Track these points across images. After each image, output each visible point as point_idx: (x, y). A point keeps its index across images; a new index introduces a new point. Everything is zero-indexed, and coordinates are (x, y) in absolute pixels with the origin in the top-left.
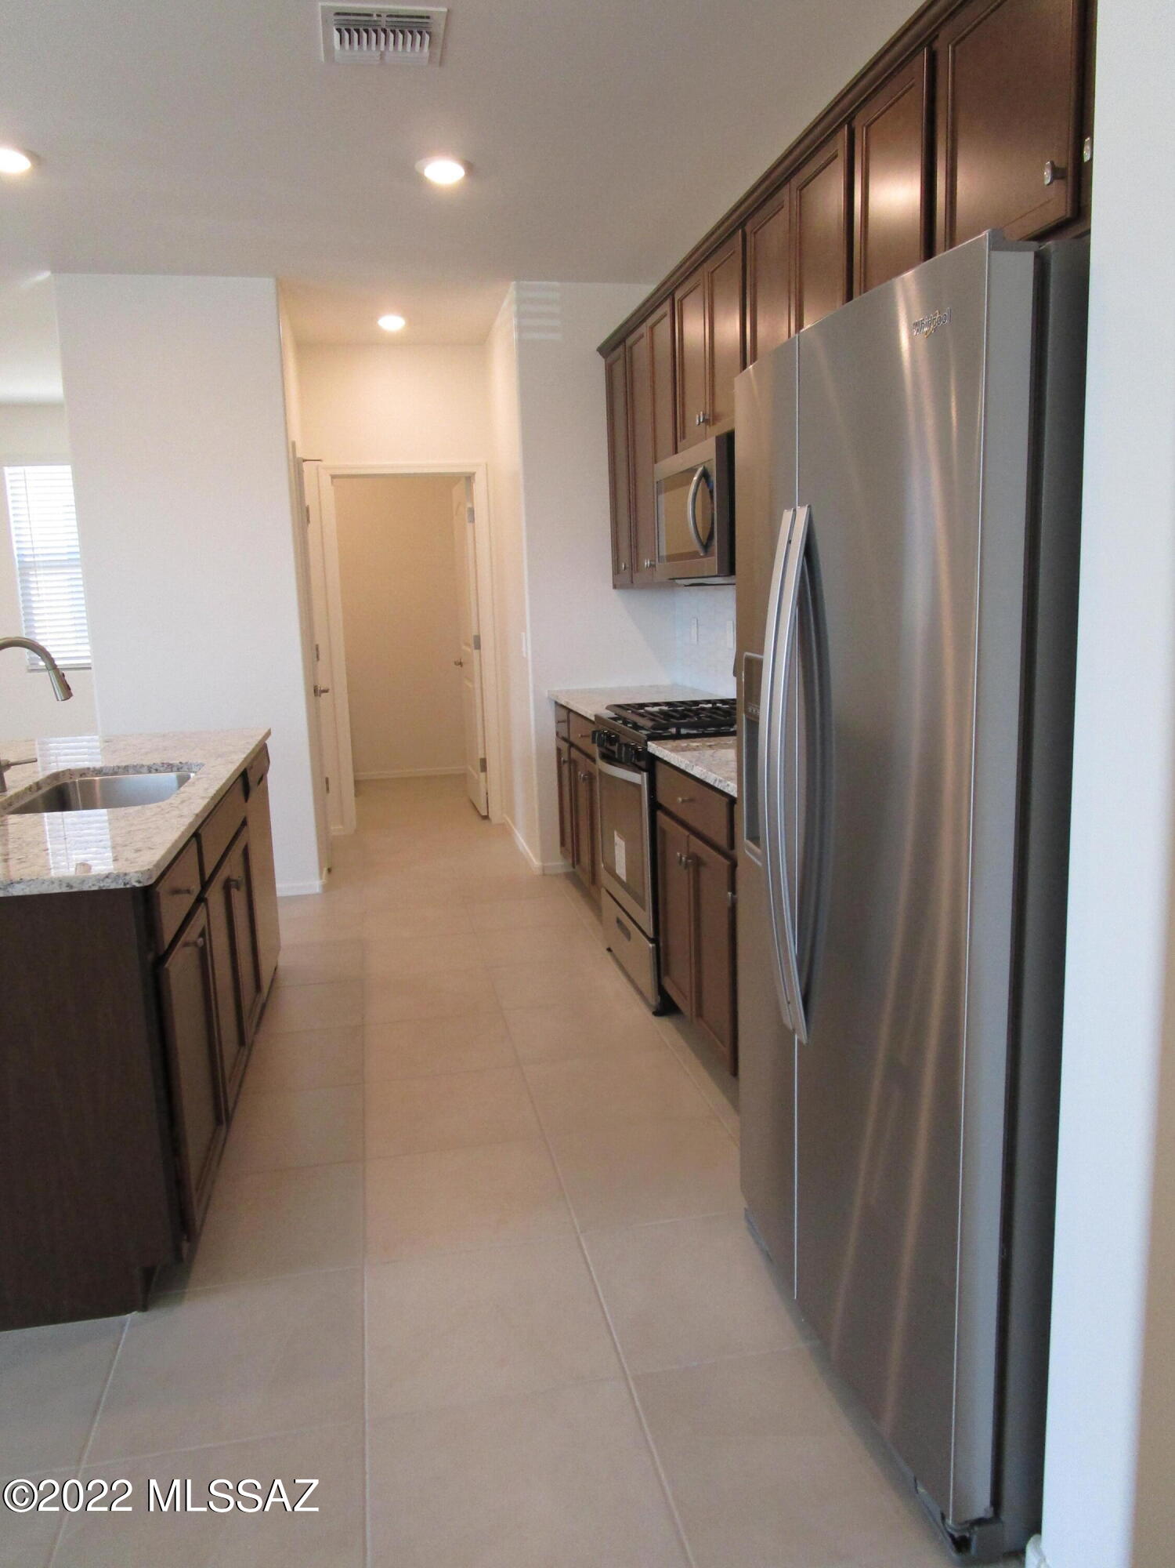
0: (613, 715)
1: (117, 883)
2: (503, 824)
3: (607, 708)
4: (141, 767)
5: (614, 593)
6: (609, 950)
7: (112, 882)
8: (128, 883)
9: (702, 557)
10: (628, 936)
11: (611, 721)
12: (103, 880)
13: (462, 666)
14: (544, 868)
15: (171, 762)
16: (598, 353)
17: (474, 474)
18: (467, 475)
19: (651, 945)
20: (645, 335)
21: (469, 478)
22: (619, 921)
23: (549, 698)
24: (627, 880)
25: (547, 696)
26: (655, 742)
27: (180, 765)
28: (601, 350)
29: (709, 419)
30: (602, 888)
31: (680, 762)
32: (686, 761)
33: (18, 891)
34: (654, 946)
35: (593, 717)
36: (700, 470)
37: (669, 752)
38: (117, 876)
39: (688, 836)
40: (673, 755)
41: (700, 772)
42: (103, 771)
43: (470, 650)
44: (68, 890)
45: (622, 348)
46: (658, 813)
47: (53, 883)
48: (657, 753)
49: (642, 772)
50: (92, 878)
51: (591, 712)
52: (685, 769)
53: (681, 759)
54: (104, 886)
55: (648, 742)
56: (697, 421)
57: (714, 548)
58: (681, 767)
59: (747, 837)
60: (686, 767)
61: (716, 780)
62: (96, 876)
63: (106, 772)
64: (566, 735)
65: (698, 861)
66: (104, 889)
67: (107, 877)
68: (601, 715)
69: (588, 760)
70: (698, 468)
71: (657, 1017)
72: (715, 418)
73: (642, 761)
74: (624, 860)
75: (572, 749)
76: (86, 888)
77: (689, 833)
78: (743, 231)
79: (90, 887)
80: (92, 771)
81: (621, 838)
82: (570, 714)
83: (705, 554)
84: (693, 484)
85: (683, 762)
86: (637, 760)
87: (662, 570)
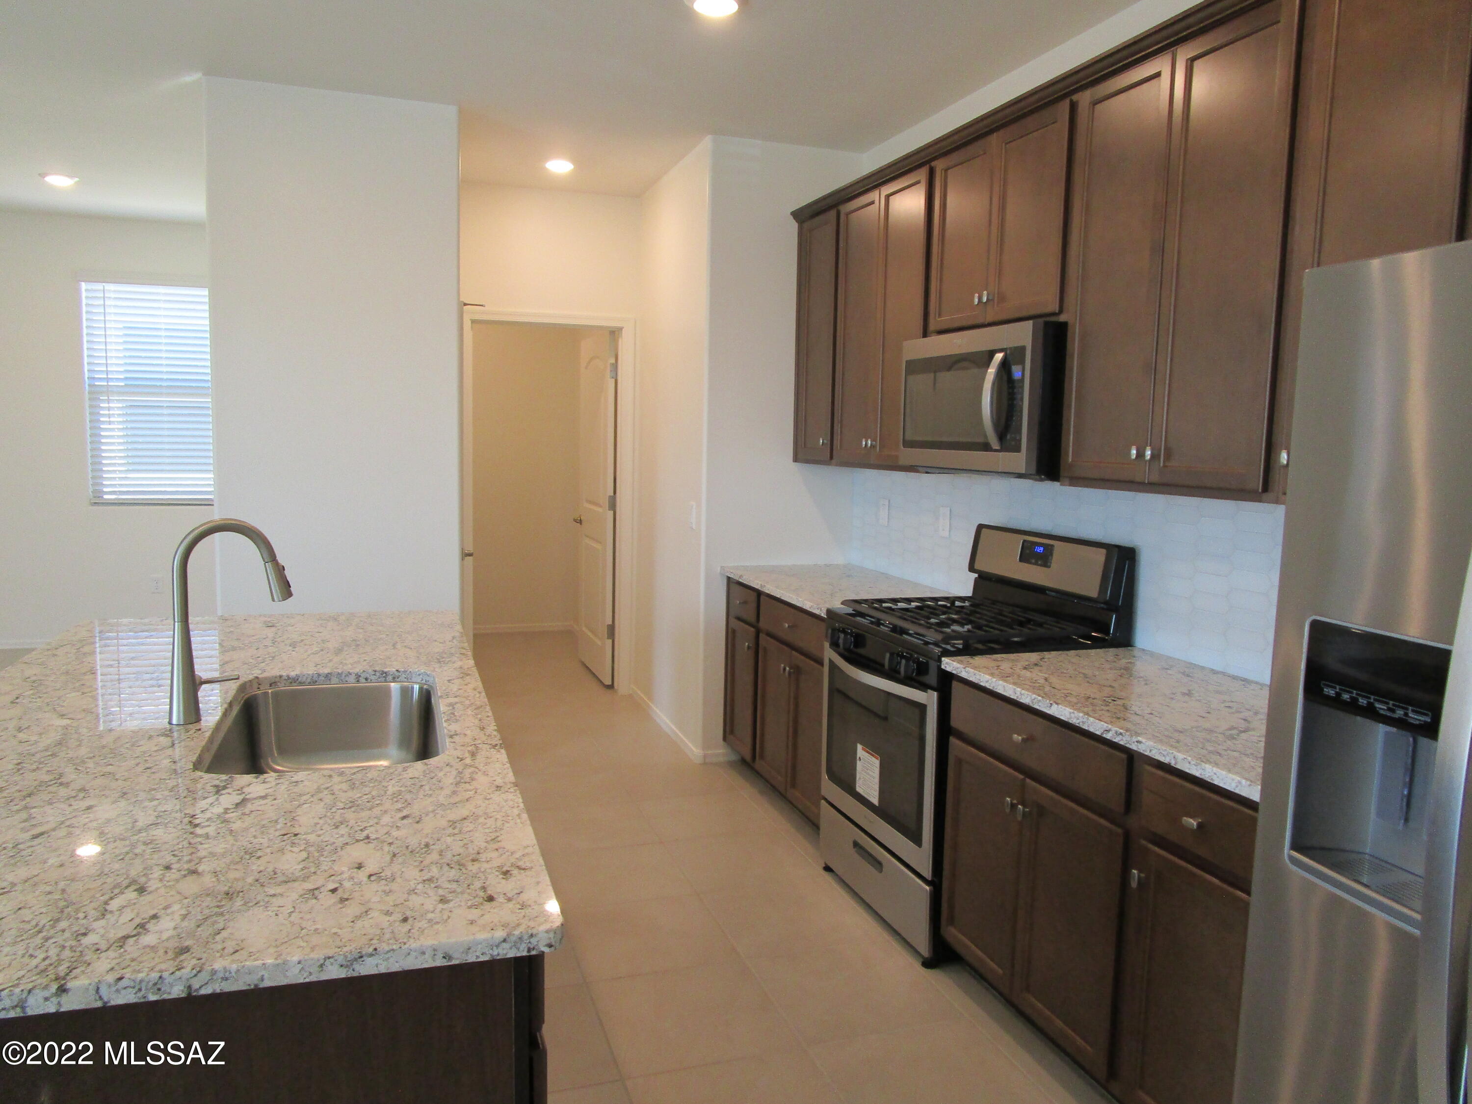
0: (850, 611)
2: (630, 696)
3: (842, 603)
5: (794, 465)
6: (828, 869)
7: (511, 948)
9: (996, 451)
10: (878, 864)
11: (845, 616)
12: (497, 946)
13: (581, 524)
14: (705, 756)
15: (386, 670)
16: (792, 217)
17: (621, 329)
18: (611, 330)
19: (928, 888)
20: (876, 202)
21: (614, 333)
22: (856, 844)
23: (721, 574)
24: (879, 804)
25: (719, 571)
26: (953, 658)
27: (397, 674)
28: (796, 215)
29: (993, 300)
30: (823, 801)
31: (1018, 693)
32: (1030, 694)
33: (368, 968)
34: (932, 887)
35: (821, 610)
36: (999, 356)
37: (990, 678)
38: (520, 938)
39: (1023, 780)
40: (1001, 682)
41: (1068, 715)
42: (299, 680)
43: (600, 510)
44: (445, 963)
45: (833, 213)
46: (953, 740)
47: (424, 953)
48: (964, 675)
49: (929, 691)
50: (481, 943)
51: (809, 603)
52: (1031, 705)
53: (1019, 689)
54: (498, 955)
55: (943, 659)
56: (976, 301)
57: (1020, 444)
58: (1021, 701)
59: (1295, 847)
60: (1033, 702)
61: (1108, 731)
62: (487, 940)
63: (303, 681)
64: (752, 618)
65: (1041, 811)
66: (498, 958)
67: (505, 941)
68: (838, 611)
69: (794, 652)
70: (991, 354)
71: (929, 970)
72: (1002, 298)
73: (932, 678)
74: (877, 780)
75: (761, 635)
76: (471, 959)
77: (1021, 777)
78: (1071, 101)
79: (478, 957)
80: (285, 680)
81: (873, 755)
82: (762, 598)
83: (1001, 448)
84: (992, 371)
85: (1026, 695)
86: (916, 675)
87: (908, 455)
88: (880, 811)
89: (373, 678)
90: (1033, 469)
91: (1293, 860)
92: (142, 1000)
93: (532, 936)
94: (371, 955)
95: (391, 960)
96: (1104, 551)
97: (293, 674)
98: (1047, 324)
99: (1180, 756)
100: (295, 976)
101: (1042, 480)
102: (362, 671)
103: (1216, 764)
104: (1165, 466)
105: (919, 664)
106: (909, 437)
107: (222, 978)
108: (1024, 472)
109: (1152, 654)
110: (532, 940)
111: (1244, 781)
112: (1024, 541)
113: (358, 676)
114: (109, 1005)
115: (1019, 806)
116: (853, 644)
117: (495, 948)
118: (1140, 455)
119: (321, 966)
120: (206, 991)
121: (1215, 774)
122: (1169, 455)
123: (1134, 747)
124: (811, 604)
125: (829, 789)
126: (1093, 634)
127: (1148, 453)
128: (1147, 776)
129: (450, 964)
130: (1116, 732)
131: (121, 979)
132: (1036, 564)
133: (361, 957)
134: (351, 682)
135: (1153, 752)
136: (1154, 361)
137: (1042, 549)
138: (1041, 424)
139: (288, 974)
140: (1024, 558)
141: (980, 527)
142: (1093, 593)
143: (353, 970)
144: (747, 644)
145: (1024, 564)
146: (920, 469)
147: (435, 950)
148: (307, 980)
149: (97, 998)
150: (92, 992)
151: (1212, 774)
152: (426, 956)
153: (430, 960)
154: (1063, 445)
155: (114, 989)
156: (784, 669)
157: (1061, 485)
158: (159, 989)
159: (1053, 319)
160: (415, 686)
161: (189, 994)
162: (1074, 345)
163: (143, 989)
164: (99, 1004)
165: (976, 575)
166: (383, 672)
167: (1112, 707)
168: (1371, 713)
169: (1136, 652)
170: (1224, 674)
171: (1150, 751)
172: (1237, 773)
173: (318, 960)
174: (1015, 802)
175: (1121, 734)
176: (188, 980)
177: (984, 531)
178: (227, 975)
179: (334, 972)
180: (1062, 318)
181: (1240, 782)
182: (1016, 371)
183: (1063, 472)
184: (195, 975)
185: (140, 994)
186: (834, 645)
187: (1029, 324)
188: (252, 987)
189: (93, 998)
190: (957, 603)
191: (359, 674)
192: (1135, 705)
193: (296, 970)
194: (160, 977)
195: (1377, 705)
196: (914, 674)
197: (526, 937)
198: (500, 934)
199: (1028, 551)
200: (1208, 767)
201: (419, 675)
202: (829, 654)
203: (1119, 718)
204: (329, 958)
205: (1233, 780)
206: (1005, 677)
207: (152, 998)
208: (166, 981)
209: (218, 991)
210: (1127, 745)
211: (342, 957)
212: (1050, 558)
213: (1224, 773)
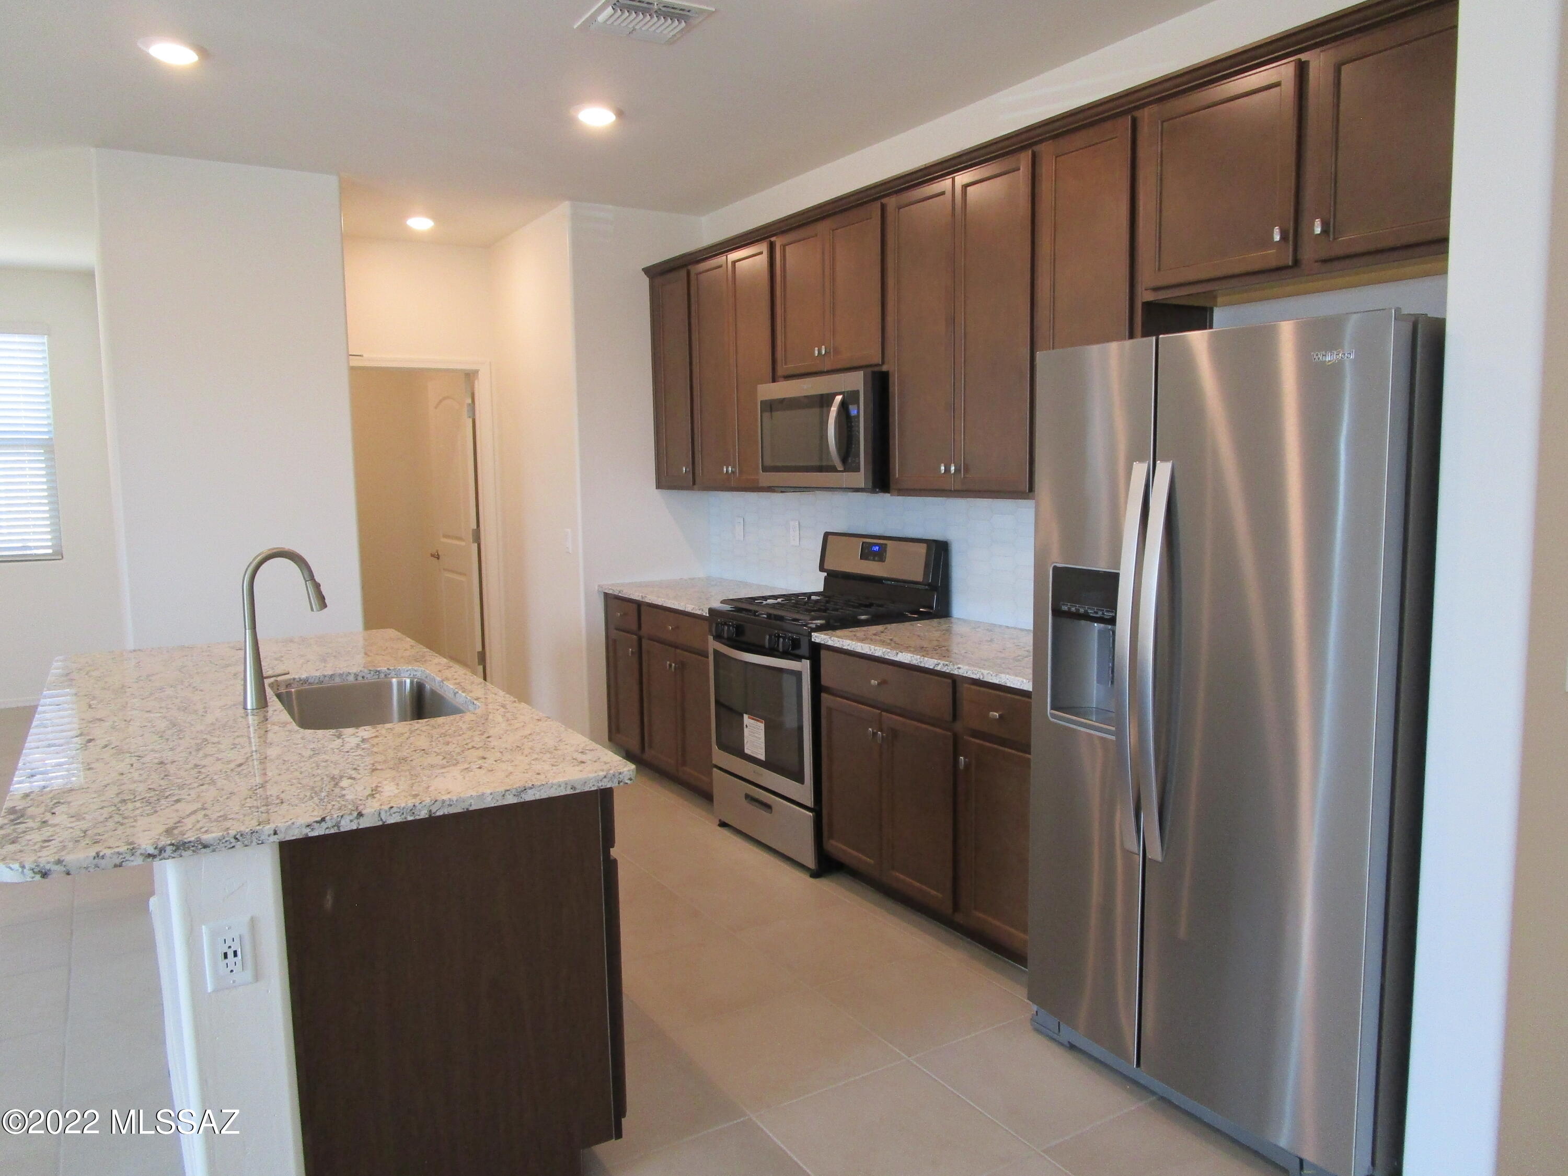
0: (729, 607)
1: (613, 782)
3: (722, 602)
4: (347, 676)
5: (657, 492)
6: (723, 824)
7: (609, 782)
8: (621, 781)
9: (840, 471)
10: (768, 807)
11: (726, 612)
13: (439, 559)
15: (378, 669)
16: (643, 274)
17: (477, 372)
18: (466, 372)
19: (811, 814)
20: (723, 265)
21: (470, 377)
22: (747, 796)
24: (766, 759)
25: (597, 589)
26: (820, 633)
27: (388, 672)
28: (647, 271)
29: (830, 352)
30: (715, 769)
31: (873, 650)
32: (881, 648)
33: (529, 796)
34: (814, 813)
35: (702, 610)
36: (839, 398)
37: (851, 642)
38: (614, 775)
39: (880, 714)
40: (859, 644)
41: (909, 659)
42: (309, 681)
43: (463, 543)
44: (572, 792)
45: (683, 273)
46: (824, 696)
47: (560, 786)
48: (830, 643)
49: (803, 660)
50: (592, 779)
51: (691, 606)
52: (883, 656)
53: (873, 647)
54: (602, 786)
55: (813, 634)
56: (816, 353)
57: (859, 466)
58: (876, 655)
59: (1052, 708)
60: (884, 654)
61: (938, 665)
62: (596, 777)
63: (312, 681)
64: (634, 627)
65: (894, 734)
66: (602, 788)
67: (605, 777)
68: (718, 609)
69: (678, 651)
70: (833, 396)
71: (818, 879)
72: (836, 351)
73: (804, 649)
74: (763, 740)
75: (643, 640)
76: (587, 789)
77: (880, 712)
78: (881, 203)
79: (590, 788)
80: (298, 681)
81: (758, 721)
82: (643, 608)
83: (845, 469)
84: (834, 409)
85: (878, 650)
86: (792, 649)
87: (766, 478)
88: (768, 764)
89: (369, 676)
90: (870, 485)
91: (1053, 716)
92: (404, 820)
93: (620, 773)
94: (531, 788)
95: (542, 791)
96: (925, 545)
97: (304, 676)
98: (874, 373)
99: (985, 672)
100: (489, 803)
101: (877, 493)
102: (359, 671)
103: (1008, 673)
104: (964, 478)
105: (793, 640)
106: (769, 462)
107: (448, 805)
108: (863, 487)
109: (964, 621)
110: (620, 776)
111: (1025, 681)
112: (863, 543)
113: (356, 675)
114: (386, 823)
115: (879, 733)
116: (735, 633)
117: (600, 782)
118: (947, 470)
119: (503, 795)
120: (439, 813)
121: (1008, 679)
122: (967, 470)
123: (956, 672)
124: (693, 606)
125: (720, 757)
126: (921, 610)
127: (953, 468)
128: (965, 691)
129: (575, 792)
130: (943, 665)
131: (392, 807)
132: (874, 560)
133: (525, 790)
134: (351, 678)
135: (969, 673)
136: (953, 402)
137: (877, 548)
138: (874, 449)
139: (485, 801)
140: (864, 556)
141: (827, 535)
142: (920, 578)
143: (521, 798)
144: (630, 650)
145: (863, 561)
146: (776, 489)
147: (566, 784)
148: (496, 805)
149: (379, 819)
150: (377, 815)
151: (1006, 679)
152: (562, 787)
153: (564, 790)
154: (891, 466)
155: (388, 813)
156: (670, 666)
157: (891, 495)
158: (413, 813)
159: (876, 369)
160: (407, 680)
161: (430, 815)
162: (895, 388)
163: (405, 813)
164: (381, 823)
165: (825, 574)
166: (377, 671)
167: (939, 651)
168: (1087, 617)
169: (953, 620)
170: (1015, 628)
171: (967, 672)
172: (1021, 677)
173: (502, 792)
174: (875, 731)
175: (947, 665)
176: (430, 806)
177: (830, 538)
178: (451, 803)
179: (511, 800)
180: (885, 368)
181: (1023, 682)
182: (853, 411)
183: (892, 486)
184: (434, 804)
185: (403, 817)
186: (718, 637)
187: (860, 374)
188: (465, 810)
189: (377, 819)
190: (813, 597)
191: (357, 674)
192: (955, 649)
193: (489, 799)
194: (414, 806)
195: (1089, 611)
196: (790, 649)
197: (617, 774)
198: (602, 774)
199: (866, 551)
200: (1003, 676)
201: (407, 671)
202: (713, 645)
203: (945, 656)
204: (507, 790)
205: (1018, 681)
206: (862, 640)
207: (410, 818)
208: (417, 808)
209: (446, 813)
210: (951, 672)
211: (515, 790)
212: (885, 554)
213: (1013, 677)
